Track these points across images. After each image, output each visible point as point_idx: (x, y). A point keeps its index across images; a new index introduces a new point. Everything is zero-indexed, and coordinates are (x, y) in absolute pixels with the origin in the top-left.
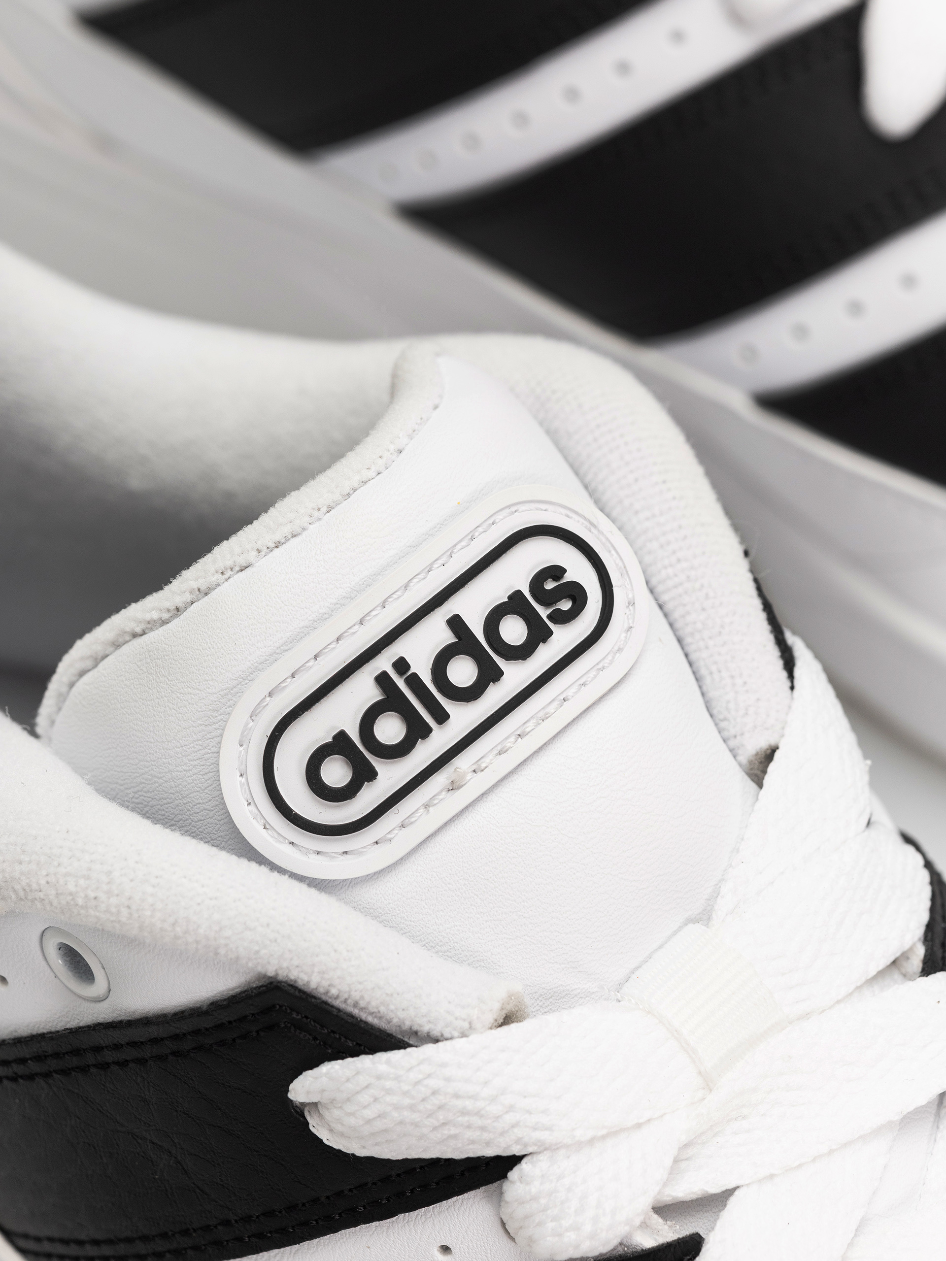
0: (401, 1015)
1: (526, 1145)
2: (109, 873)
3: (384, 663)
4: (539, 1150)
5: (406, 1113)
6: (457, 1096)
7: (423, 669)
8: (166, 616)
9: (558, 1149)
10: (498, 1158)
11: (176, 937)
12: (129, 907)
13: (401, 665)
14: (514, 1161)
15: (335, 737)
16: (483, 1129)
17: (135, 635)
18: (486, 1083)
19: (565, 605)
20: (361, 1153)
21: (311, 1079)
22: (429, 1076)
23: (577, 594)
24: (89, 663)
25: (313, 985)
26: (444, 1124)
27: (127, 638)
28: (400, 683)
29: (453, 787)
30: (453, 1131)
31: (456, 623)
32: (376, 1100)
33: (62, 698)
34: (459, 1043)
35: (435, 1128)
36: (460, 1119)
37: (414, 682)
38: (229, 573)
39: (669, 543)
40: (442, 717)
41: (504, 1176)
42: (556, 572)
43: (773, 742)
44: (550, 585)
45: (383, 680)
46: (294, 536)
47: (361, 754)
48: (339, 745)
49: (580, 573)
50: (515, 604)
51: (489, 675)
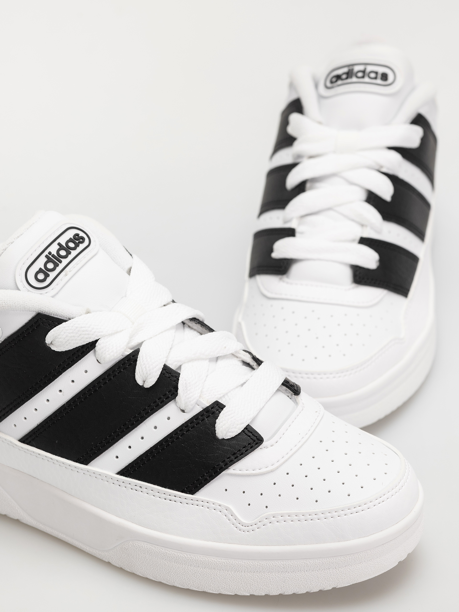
1: (98, 337)
3: (46, 253)
4: (101, 337)
6: (81, 328)
7: (55, 253)
9: (105, 336)
10: (93, 342)
11: (16, 306)
12: (4, 302)
13: (50, 253)
14: (96, 341)
15: (39, 269)
16: (88, 334)
19: (81, 240)
21: (50, 334)
22: (75, 324)
23: (83, 238)
25: (46, 311)
26: (80, 335)
28: (50, 256)
29: (66, 275)
30: (83, 336)
31: (59, 244)
32: (65, 333)
34: (79, 318)
35: (78, 337)
36: (83, 333)
37: (53, 256)
38: (9, 244)
40: (60, 262)
41: (95, 346)
42: (77, 235)
43: (130, 267)
44: (77, 237)
45: (47, 256)
46: (21, 235)
47: (45, 272)
48: (40, 271)
49: (81, 234)
50: (70, 240)
51: (69, 253)
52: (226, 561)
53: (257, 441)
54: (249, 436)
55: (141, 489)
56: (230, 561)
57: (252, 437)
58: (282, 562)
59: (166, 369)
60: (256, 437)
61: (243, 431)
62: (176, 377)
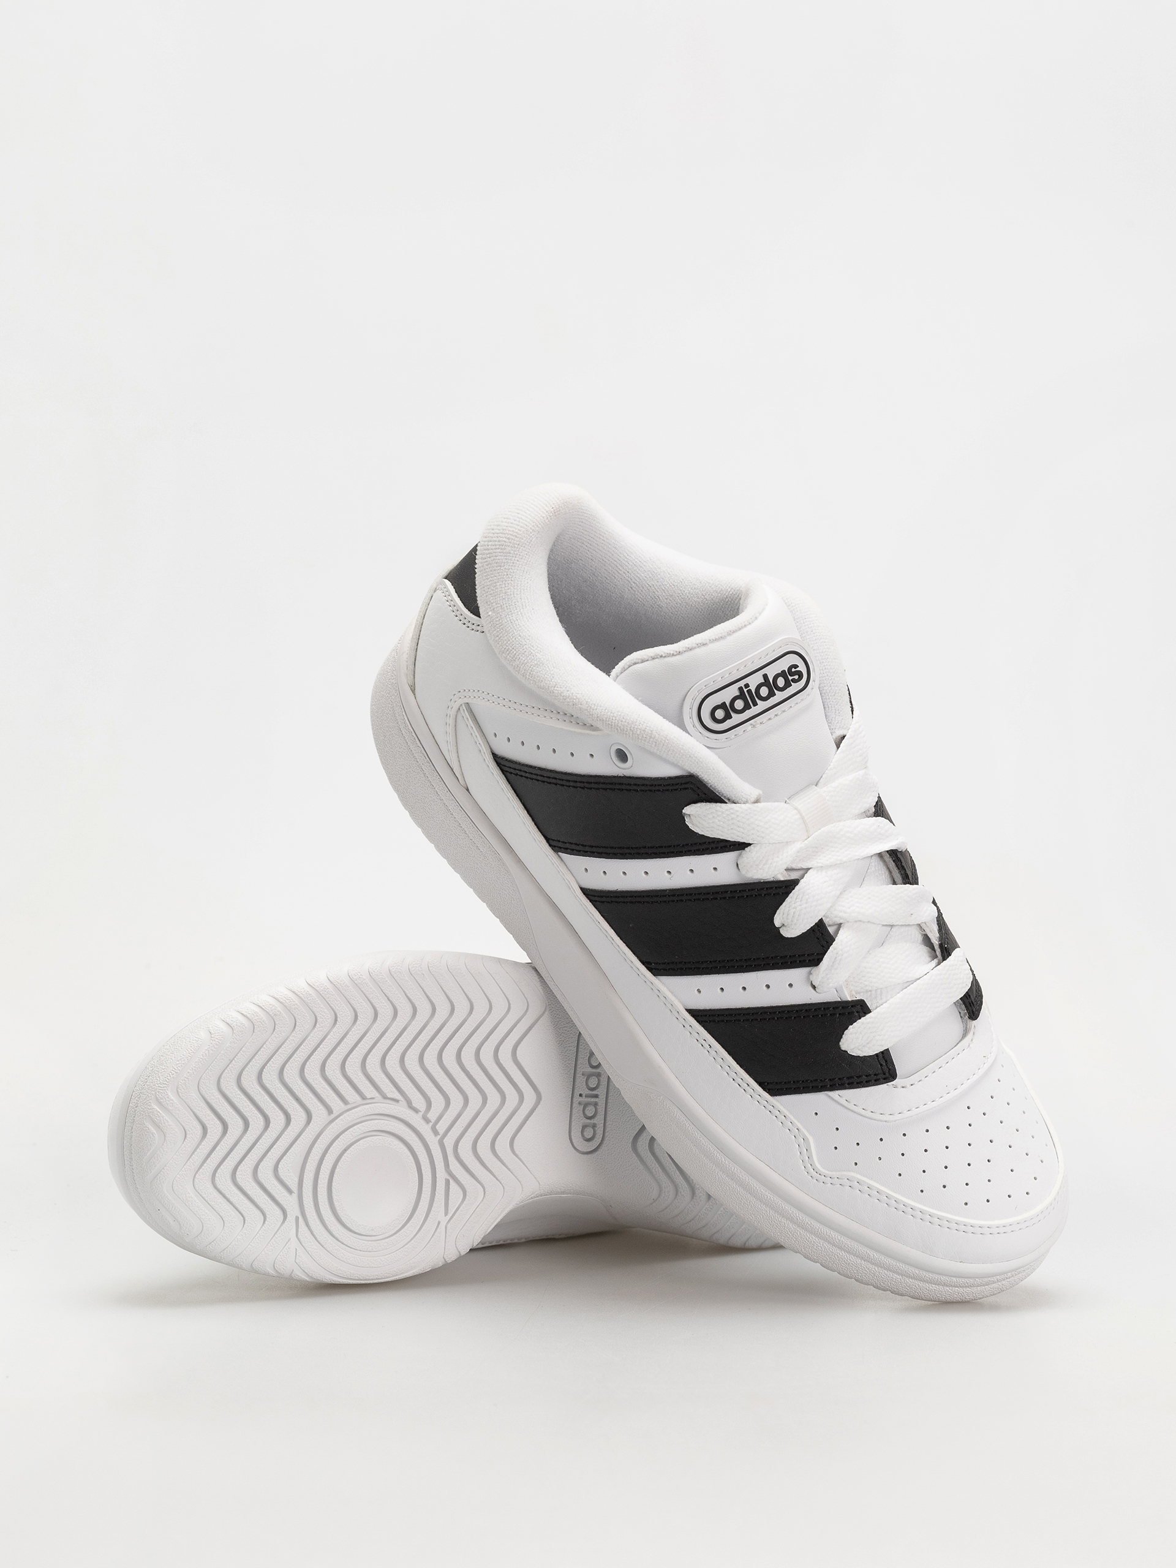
0: (728, 793)
1: (754, 841)
2: (651, 731)
3: (742, 683)
4: (757, 844)
5: (721, 823)
6: (738, 821)
7: (753, 688)
8: (675, 653)
9: (763, 845)
10: (744, 843)
13: (747, 686)
14: (750, 845)
15: (722, 703)
16: (743, 832)
17: (661, 656)
18: (748, 819)
19: (796, 677)
20: (701, 833)
22: (732, 813)
23: (800, 674)
24: (640, 661)
25: (704, 778)
27: (659, 657)
28: (745, 690)
29: (754, 727)
31: (765, 676)
33: (624, 670)
34: (743, 805)
35: (728, 830)
37: (749, 691)
39: (823, 662)
40: (755, 704)
41: (744, 849)
42: (796, 666)
43: (845, 734)
44: (793, 670)
45: (740, 689)
47: (728, 709)
48: (723, 706)
49: (802, 668)
50: (783, 674)
51: (771, 694)
52: (771, 1196)
53: (887, 1075)
54: (881, 1065)
55: (709, 1049)
56: (775, 1199)
57: (885, 1068)
58: (839, 1237)
59: (820, 926)
60: (890, 1069)
61: (877, 1055)
62: (827, 942)
